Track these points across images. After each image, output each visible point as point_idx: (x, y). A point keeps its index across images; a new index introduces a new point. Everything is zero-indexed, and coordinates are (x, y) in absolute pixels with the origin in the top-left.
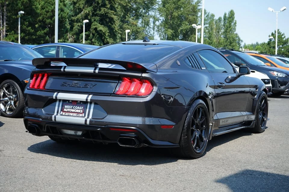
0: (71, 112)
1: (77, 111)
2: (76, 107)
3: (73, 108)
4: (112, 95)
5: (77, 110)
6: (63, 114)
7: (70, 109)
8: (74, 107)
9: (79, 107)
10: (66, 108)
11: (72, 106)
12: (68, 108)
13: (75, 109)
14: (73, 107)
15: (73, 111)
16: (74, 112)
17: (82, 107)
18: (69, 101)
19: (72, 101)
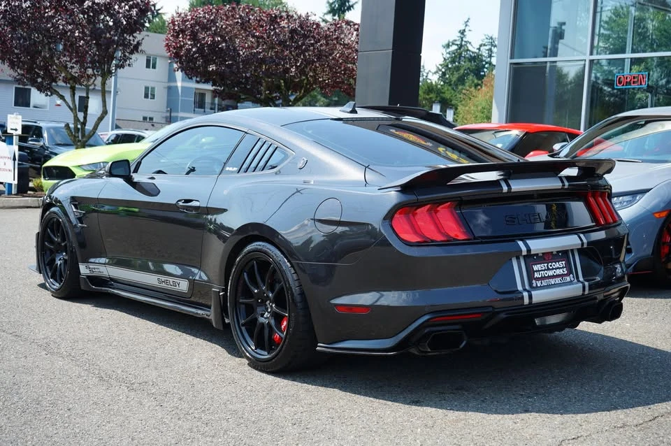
0: (549, 277)
1: (558, 272)
2: (554, 265)
3: (548, 269)
5: (557, 270)
6: (539, 285)
7: (544, 270)
8: (551, 266)
9: (557, 263)
10: (536, 271)
11: (546, 265)
12: (539, 269)
13: (553, 269)
15: (551, 273)
16: (553, 277)
17: (564, 262)
19: (543, 253)
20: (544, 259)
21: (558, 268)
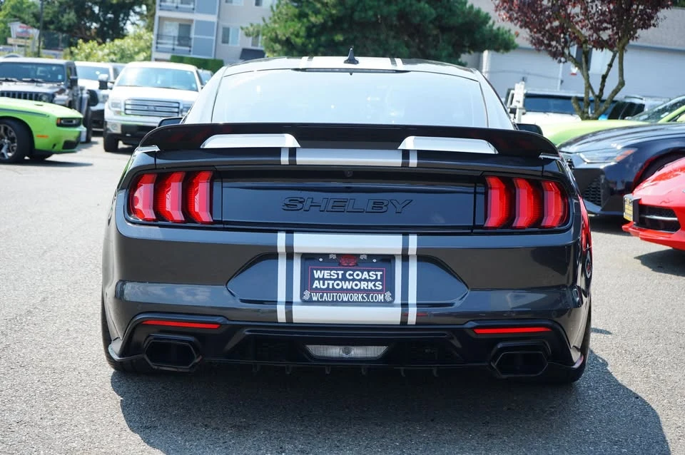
0: (342, 290)
1: (363, 285)
2: (358, 275)
3: (344, 279)
4: (474, 231)
5: (362, 283)
6: (315, 299)
7: (335, 280)
8: (350, 275)
9: (366, 273)
10: (319, 279)
11: (341, 273)
12: (325, 277)
13: (354, 280)
14: (344, 275)
15: (347, 285)
16: (352, 290)
17: (379, 274)
18: (325, 256)
19: (338, 255)
20: (340, 264)
21: (365, 280)
